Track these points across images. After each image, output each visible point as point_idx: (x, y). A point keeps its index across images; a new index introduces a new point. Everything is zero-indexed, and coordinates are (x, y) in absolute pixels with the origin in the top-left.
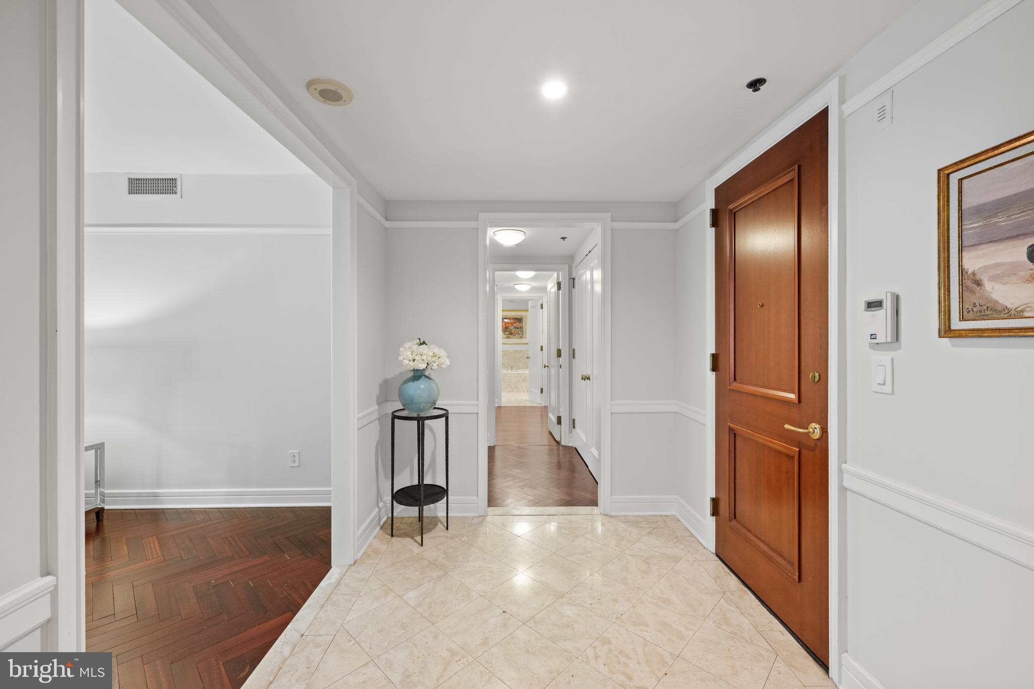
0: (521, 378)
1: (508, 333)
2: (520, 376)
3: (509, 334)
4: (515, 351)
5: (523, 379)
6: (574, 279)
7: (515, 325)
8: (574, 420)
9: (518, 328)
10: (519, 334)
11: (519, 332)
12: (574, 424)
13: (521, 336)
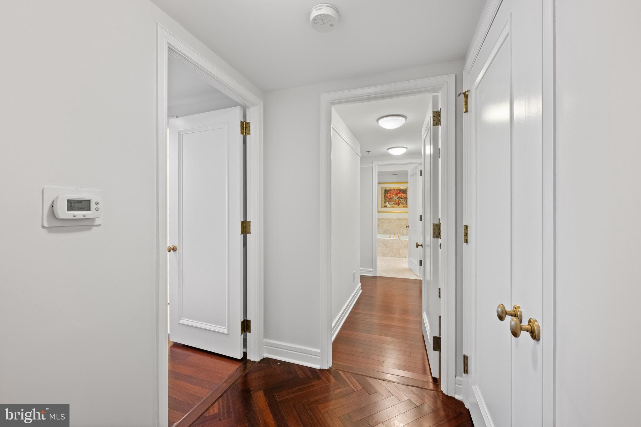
0: (403, 244)
1: (392, 203)
2: (402, 243)
3: (394, 204)
4: (399, 219)
5: (405, 245)
6: (466, 96)
7: (399, 195)
8: (466, 358)
9: (401, 198)
10: (402, 204)
11: (403, 202)
12: (466, 365)
13: (405, 205)
